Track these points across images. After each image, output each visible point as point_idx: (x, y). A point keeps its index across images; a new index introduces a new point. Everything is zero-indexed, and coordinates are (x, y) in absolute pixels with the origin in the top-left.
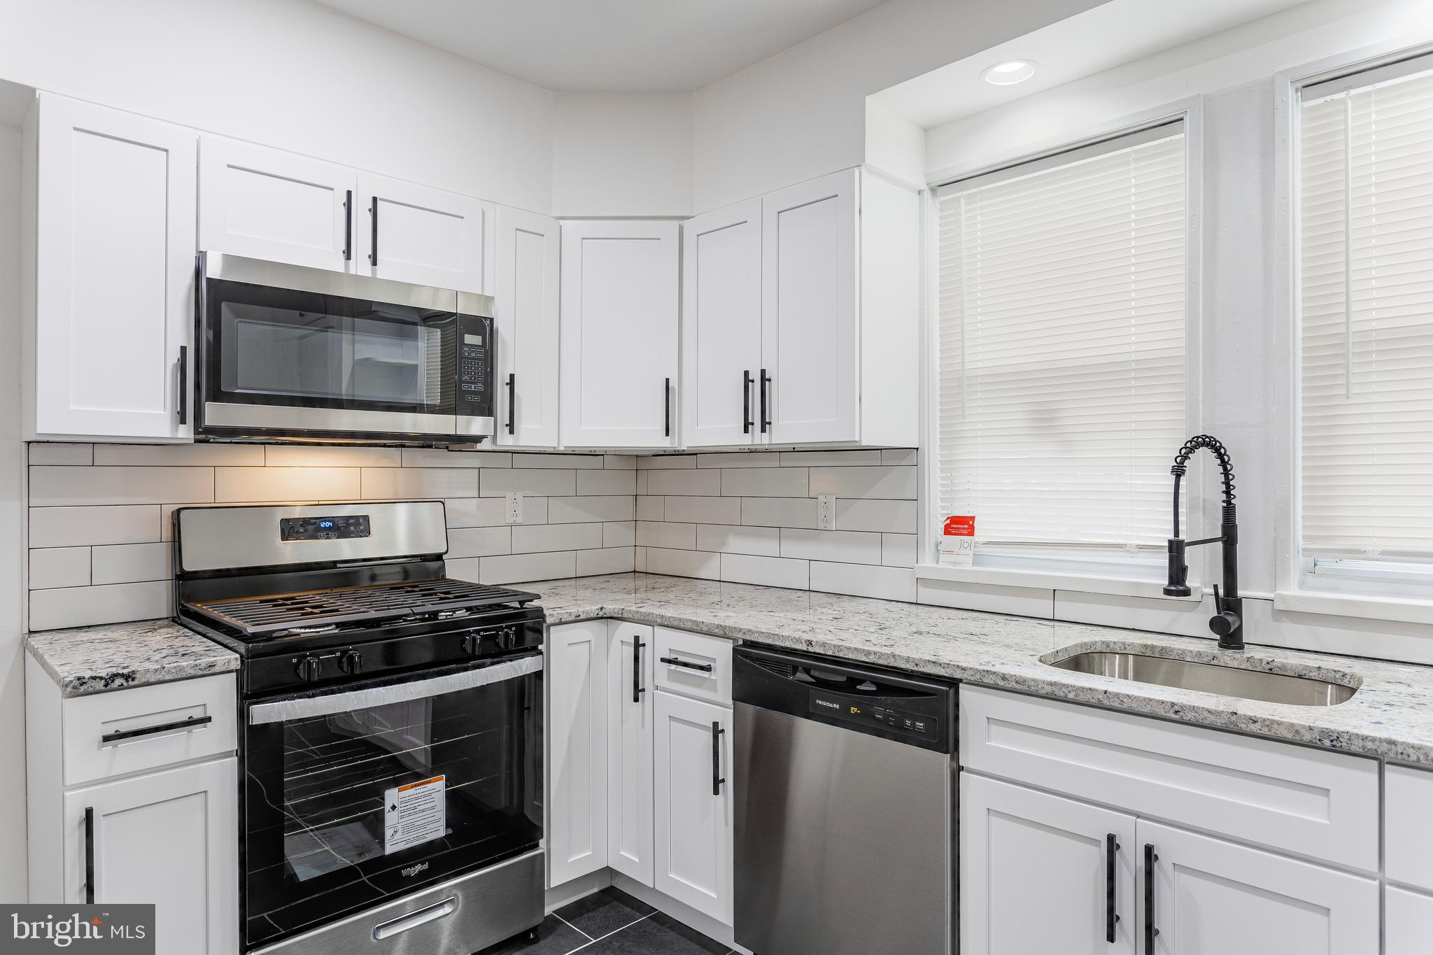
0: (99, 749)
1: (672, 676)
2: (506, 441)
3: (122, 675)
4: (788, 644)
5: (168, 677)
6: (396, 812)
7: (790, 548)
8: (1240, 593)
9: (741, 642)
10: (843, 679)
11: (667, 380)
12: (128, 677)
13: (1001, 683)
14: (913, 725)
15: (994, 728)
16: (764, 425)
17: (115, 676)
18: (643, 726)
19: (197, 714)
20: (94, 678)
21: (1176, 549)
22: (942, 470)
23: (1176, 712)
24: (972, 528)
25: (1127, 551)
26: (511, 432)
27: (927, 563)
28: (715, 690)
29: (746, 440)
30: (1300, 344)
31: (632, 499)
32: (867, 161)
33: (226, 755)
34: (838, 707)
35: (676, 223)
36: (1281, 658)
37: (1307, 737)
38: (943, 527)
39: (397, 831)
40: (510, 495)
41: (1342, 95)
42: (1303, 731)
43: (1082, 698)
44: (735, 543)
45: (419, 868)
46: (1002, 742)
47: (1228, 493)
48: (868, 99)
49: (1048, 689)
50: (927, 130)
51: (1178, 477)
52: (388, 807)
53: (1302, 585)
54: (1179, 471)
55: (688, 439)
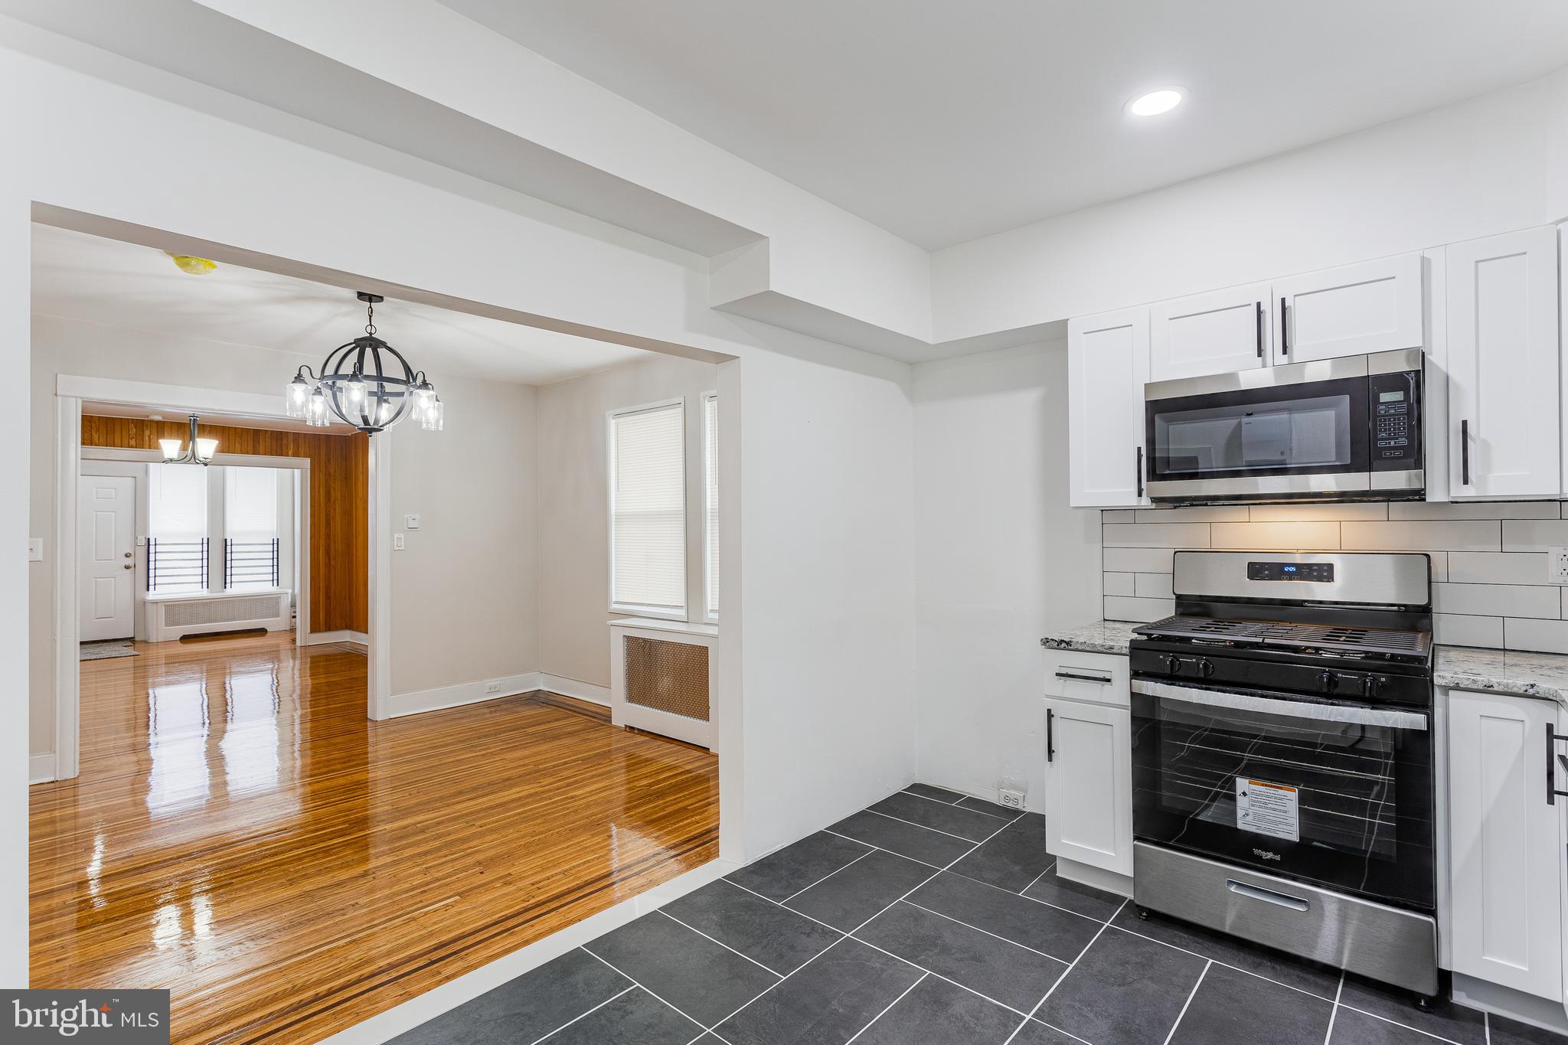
0: (1054, 679)
2: (1464, 492)
3: (1065, 642)
6: (1246, 798)
12: (1068, 643)
17: (1061, 641)
20: (1053, 640)
26: (1466, 482)
33: (1121, 707)
39: (1248, 815)
40: (1555, 551)
45: (1270, 855)
52: (1239, 791)
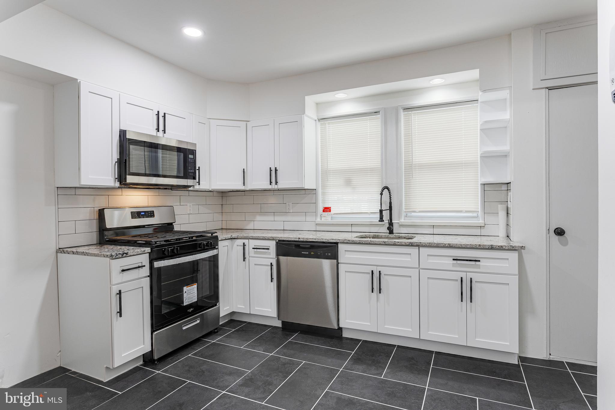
0: (120, 274)
1: (255, 253)
2: (197, 187)
4: (293, 240)
5: (135, 254)
6: (186, 293)
7: (277, 218)
8: (393, 222)
9: (277, 241)
10: (309, 246)
11: (244, 169)
12: (127, 253)
13: (348, 242)
14: (328, 254)
15: (346, 252)
16: (276, 183)
17: (124, 253)
18: (245, 268)
19: (140, 265)
20: (119, 254)
21: (381, 211)
22: (322, 195)
23: (384, 243)
24: (330, 210)
25: (368, 214)
26: (199, 184)
27: (318, 219)
28: (270, 255)
29: (270, 187)
30: (403, 166)
31: (221, 205)
32: (306, 113)
33: (146, 277)
34: (308, 253)
35: (245, 123)
36: (401, 235)
37: (407, 244)
38: (322, 210)
39: (186, 299)
40: (188, 204)
41: (411, 112)
42: (407, 243)
43: (366, 242)
44: (258, 218)
45: (191, 310)
46: (349, 255)
47: (390, 199)
48: (306, 97)
49: (359, 242)
50: (317, 104)
51: (381, 195)
52: (184, 292)
53: (404, 220)
54: (381, 194)
55: (249, 186)
